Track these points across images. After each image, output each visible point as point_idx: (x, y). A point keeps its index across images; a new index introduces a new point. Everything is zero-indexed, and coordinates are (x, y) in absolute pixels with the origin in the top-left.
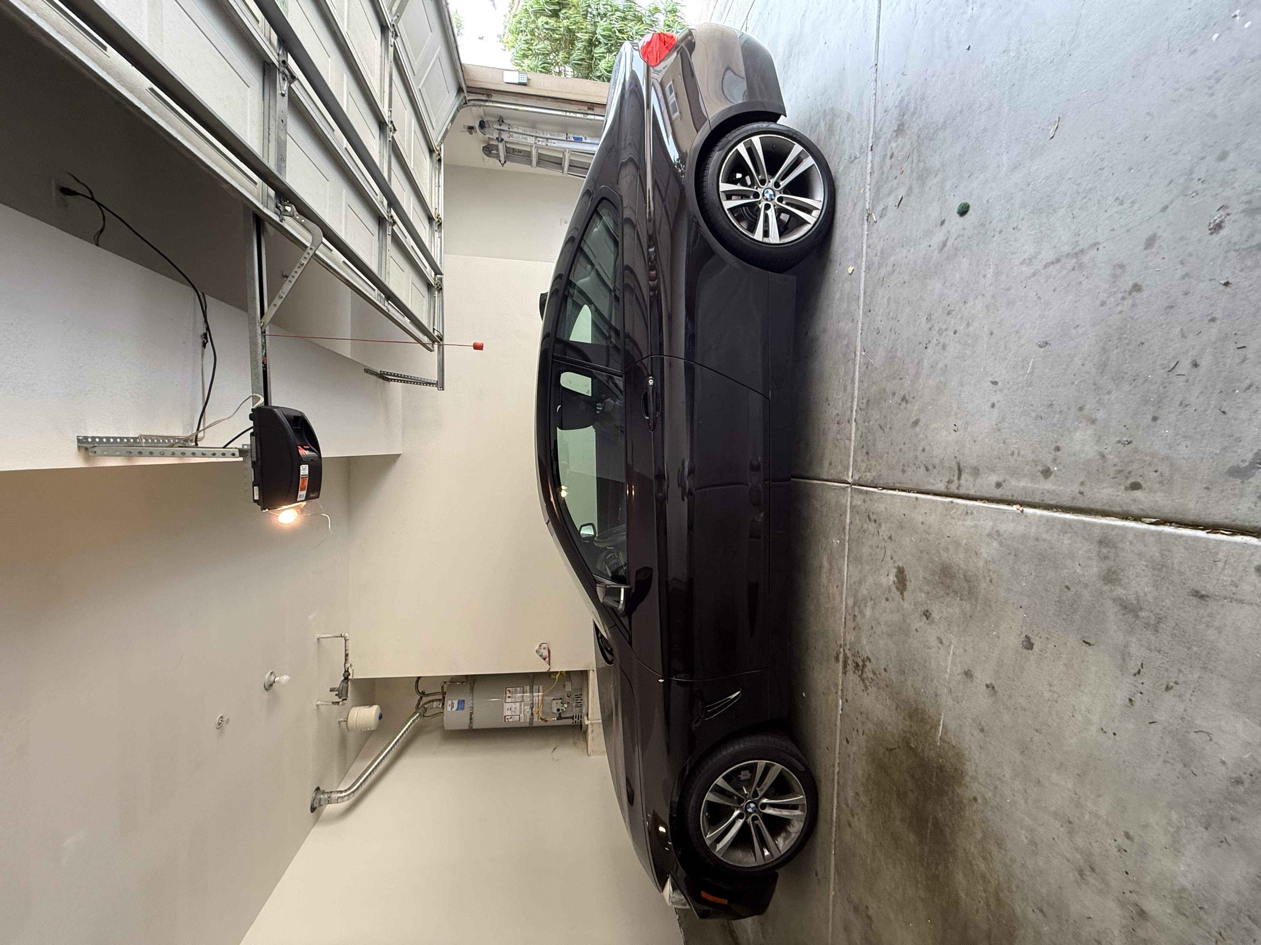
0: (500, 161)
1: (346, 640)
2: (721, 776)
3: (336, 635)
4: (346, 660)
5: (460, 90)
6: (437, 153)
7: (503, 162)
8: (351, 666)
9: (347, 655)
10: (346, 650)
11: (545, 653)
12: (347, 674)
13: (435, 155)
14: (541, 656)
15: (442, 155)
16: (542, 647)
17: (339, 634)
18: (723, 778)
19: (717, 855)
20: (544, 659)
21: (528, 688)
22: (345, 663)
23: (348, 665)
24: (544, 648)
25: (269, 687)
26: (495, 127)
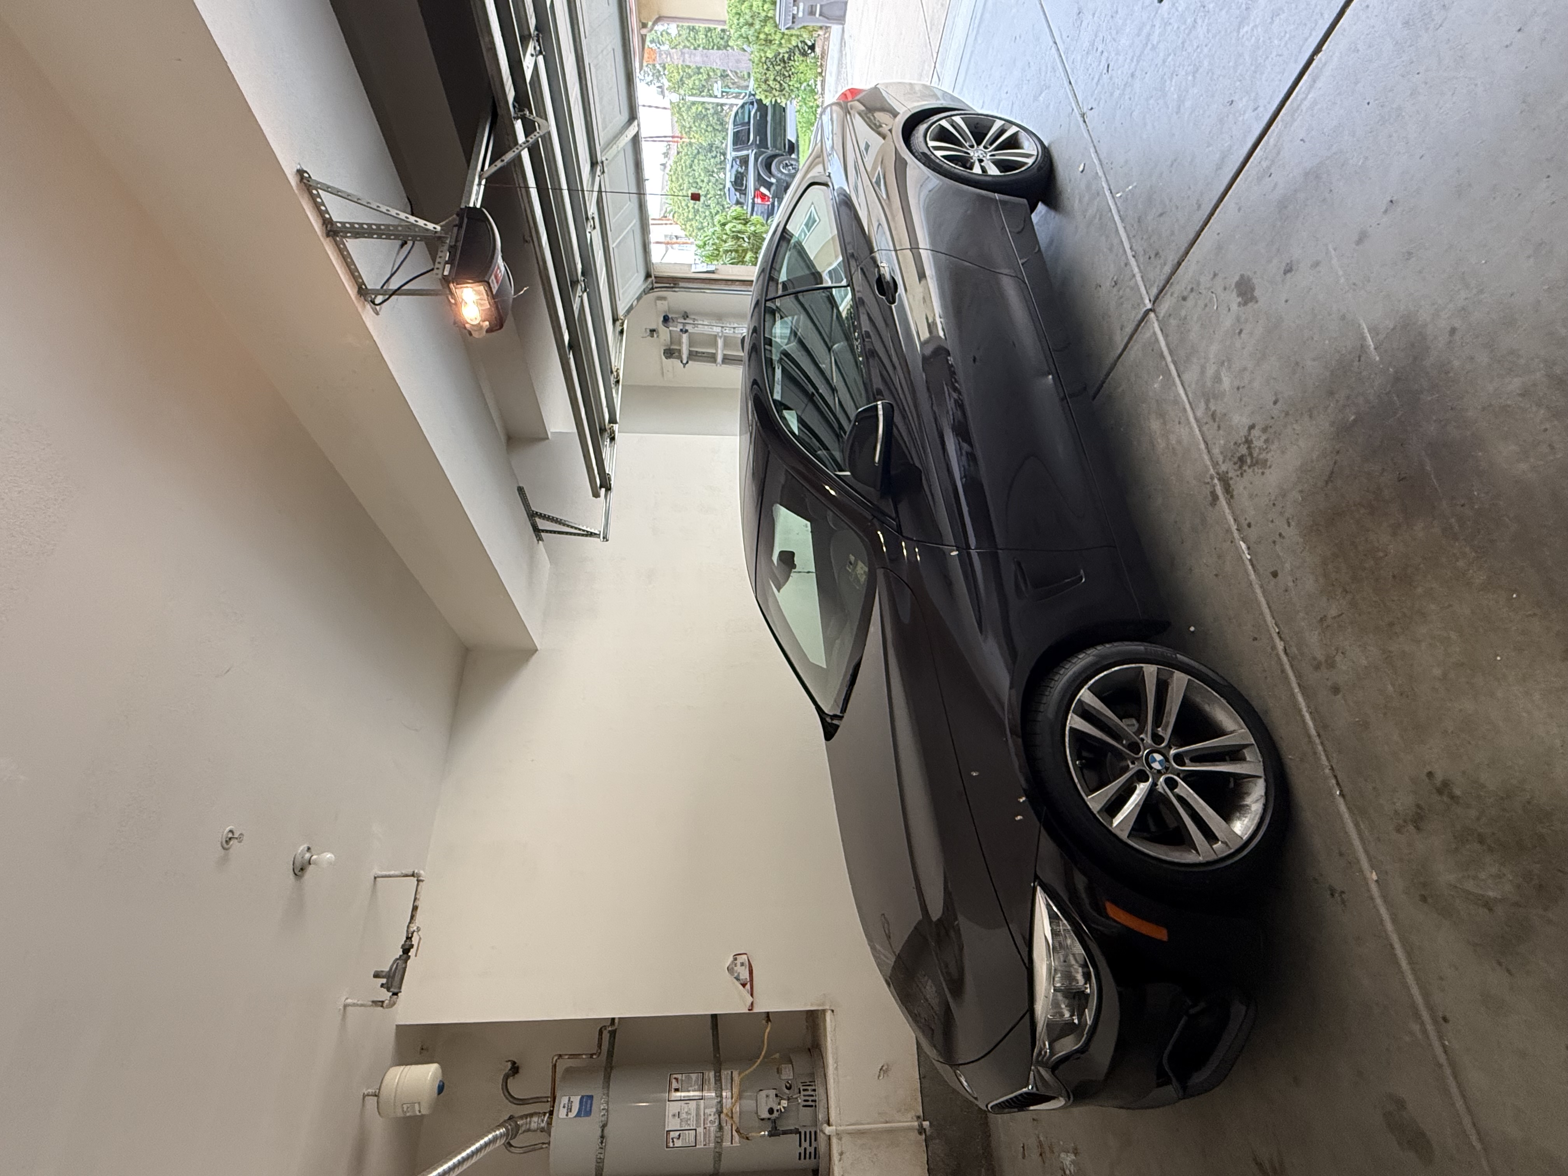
0: (682, 362)
1: (418, 881)
2: (1086, 687)
3: (405, 872)
4: (412, 917)
5: (648, 276)
6: (620, 321)
7: (684, 362)
8: (418, 929)
9: (415, 908)
10: (415, 899)
11: (745, 975)
12: (408, 943)
13: (618, 323)
14: (737, 979)
15: (625, 326)
16: (738, 962)
17: (410, 872)
18: (1089, 689)
19: (1118, 832)
20: (744, 985)
21: (712, 1074)
22: (410, 923)
23: (414, 927)
24: (742, 964)
25: (300, 870)
26: (679, 321)
